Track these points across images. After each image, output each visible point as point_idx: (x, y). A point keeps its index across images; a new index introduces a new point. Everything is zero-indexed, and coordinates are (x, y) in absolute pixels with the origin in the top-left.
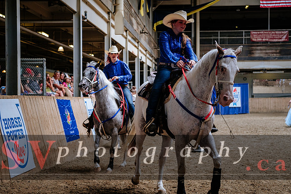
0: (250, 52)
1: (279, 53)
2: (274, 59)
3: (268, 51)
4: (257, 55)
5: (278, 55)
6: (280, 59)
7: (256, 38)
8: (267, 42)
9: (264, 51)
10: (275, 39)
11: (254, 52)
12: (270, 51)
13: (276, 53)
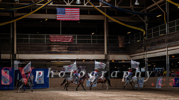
0: (50, 49)
1: (67, 49)
2: (64, 53)
3: (60, 48)
4: (54, 50)
5: (67, 51)
6: (68, 53)
7: (53, 40)
8: (60, 42)
9: (58, 48)
10: (65, 40)
11: (52, 48)
12: (62, 48)
13: (65, 49)
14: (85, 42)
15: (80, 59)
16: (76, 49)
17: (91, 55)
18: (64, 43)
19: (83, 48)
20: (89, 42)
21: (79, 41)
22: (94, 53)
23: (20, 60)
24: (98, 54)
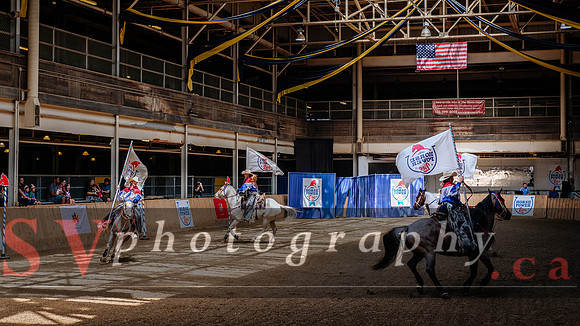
0: (433, 130)
1: (473, 130)
2: (465, 139)
3: (457, 128)
5: (471, 134)
6: (473, 139)
7: (441, 111)
8: (455, 115)
10: (467, 111)
11: (437, 129)
12: (460, 128)
13: (468, 131)
14: (511, 112)
15: (501, 151)
16: (493, 130)
17: (528, 143)
18: (465, 116)
19: (509, 127)
20: (524, 112)
21: (501, 113)
22: (534, 139)
23: (371, 155)
24: (546, 139)
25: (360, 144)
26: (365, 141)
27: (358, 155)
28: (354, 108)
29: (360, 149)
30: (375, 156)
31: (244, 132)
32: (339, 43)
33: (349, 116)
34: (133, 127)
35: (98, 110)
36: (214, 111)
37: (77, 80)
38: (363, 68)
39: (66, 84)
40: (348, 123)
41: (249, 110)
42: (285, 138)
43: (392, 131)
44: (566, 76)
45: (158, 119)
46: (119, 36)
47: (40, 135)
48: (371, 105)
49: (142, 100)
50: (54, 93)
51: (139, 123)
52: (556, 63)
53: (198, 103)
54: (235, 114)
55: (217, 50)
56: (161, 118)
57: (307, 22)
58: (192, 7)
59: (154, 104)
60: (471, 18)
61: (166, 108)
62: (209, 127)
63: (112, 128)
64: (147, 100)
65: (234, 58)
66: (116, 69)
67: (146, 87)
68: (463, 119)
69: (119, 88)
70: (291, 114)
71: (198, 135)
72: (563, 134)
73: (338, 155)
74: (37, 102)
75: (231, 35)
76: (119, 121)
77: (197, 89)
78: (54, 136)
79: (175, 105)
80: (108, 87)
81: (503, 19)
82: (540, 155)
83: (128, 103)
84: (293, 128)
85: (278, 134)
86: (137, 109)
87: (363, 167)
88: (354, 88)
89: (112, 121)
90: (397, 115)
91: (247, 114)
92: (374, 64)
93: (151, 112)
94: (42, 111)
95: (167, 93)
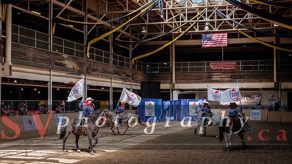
0: (210, 77)
1: (230, 77)
2: (226, 82)
3: (222, 76)
4: (215, 79)
5: (229, 79)
6: (230, 81)
7: (214, 67)
8: (221, 70)
9: (220, 76)
10: (227, 67)
11: (213, 76)
12: (224, 76)
13: (228, 77)
14: (250, 68)
15: (245, 88)
16: (241, 77)
18: (226, 70)
19: (248, 76)
20: (256, 68)
21: (244, 68)
22: (261, 81)
23: (179, 90)
24: (266, 82)
25: (174, 84)
26: (176, 83)
27: (173, 90)
28: (171, 66)
29: (174, 87)
30: (181, 90)
31: (116, 78)
32: (163, 33)
33: (168, 70)
34: (59, 76)
35: (41, 67)
36: (100, 68)
37: (31, 53)
38: (175, 46)
39: (25, 55)
40: (167, 73)
41: (118, 67)
42: (136, 81)
43: (189, 78)
44: (277, 50)
45: (72, 72)
46: (52, 30)
47: (12, 80)
48: (179, 65)
49: (64, 62)
50: (19, 59)
51: (62, 74)
52: (272, 43)
53: (92, 64)
54: (111, 69)
55: (102, 37)
56: (74, 72)
57: (147, 23)
58: (89, 16)
59: (70, 64)
60: (229, 21)
61: (76, 66)
62: (98, 76)
63: (49, 77)
64: (66, 62)
65: (110, 41)
66: (51, 47)
67: (66, 56)
68: (225, 72)
69: (52, 56)
70: (139, 69)
71: (92, 80)
72: (275, 79)
73: (163, 90)
74: (10, 63)
75: (109, 30)
76: (52, 73)
77: (92, 57)
78: (19, 80)
79: (80, 65)
80: (46, 56)
81: (245, 21)
82: (264, 89)
83: (57, 64)
84: (140, 76)
85: (133, 79)
86: (61, 67)
87: (175, 96)
88: (171, 56)
89: (48, 73)
90: (192, 70)
91: (116, 70)
92: (180, 44)
93: (68, 69)
94: (13, 68)
95: (76, 59)
